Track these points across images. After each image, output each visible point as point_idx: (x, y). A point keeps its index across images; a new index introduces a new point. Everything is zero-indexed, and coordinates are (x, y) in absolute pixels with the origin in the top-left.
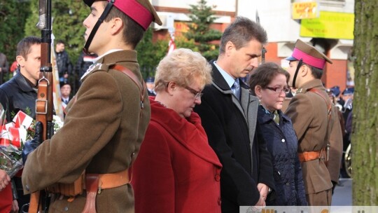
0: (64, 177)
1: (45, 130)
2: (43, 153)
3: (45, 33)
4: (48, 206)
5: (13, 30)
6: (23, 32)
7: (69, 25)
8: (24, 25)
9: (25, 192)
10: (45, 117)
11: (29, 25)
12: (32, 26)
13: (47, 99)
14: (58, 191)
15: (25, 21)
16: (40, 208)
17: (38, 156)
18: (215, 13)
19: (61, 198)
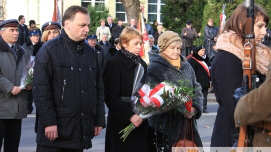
0: (268, 117)
1: (250, 80)
2: (253, 98)
3: (250, 11)
4: (253, 136)
5: (196, 13)
6: (202, 14)
7: (231, 9)
8: (203, 10)
9: (237, 126)
10: (249, 71)
11: (206, 10)
12: (208, 11)
13: (251, 58)
14: (261, 126)
15: (203, 8)
16: (247, 137)
17: (249, 100)
19: (263, 132)
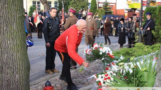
18: (109, 3)
